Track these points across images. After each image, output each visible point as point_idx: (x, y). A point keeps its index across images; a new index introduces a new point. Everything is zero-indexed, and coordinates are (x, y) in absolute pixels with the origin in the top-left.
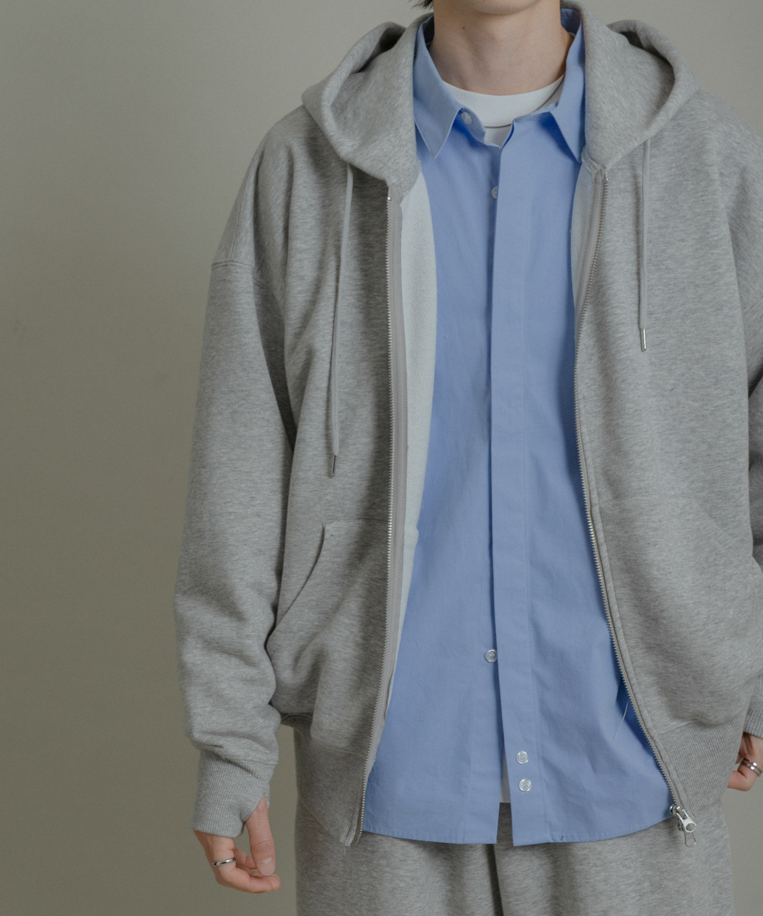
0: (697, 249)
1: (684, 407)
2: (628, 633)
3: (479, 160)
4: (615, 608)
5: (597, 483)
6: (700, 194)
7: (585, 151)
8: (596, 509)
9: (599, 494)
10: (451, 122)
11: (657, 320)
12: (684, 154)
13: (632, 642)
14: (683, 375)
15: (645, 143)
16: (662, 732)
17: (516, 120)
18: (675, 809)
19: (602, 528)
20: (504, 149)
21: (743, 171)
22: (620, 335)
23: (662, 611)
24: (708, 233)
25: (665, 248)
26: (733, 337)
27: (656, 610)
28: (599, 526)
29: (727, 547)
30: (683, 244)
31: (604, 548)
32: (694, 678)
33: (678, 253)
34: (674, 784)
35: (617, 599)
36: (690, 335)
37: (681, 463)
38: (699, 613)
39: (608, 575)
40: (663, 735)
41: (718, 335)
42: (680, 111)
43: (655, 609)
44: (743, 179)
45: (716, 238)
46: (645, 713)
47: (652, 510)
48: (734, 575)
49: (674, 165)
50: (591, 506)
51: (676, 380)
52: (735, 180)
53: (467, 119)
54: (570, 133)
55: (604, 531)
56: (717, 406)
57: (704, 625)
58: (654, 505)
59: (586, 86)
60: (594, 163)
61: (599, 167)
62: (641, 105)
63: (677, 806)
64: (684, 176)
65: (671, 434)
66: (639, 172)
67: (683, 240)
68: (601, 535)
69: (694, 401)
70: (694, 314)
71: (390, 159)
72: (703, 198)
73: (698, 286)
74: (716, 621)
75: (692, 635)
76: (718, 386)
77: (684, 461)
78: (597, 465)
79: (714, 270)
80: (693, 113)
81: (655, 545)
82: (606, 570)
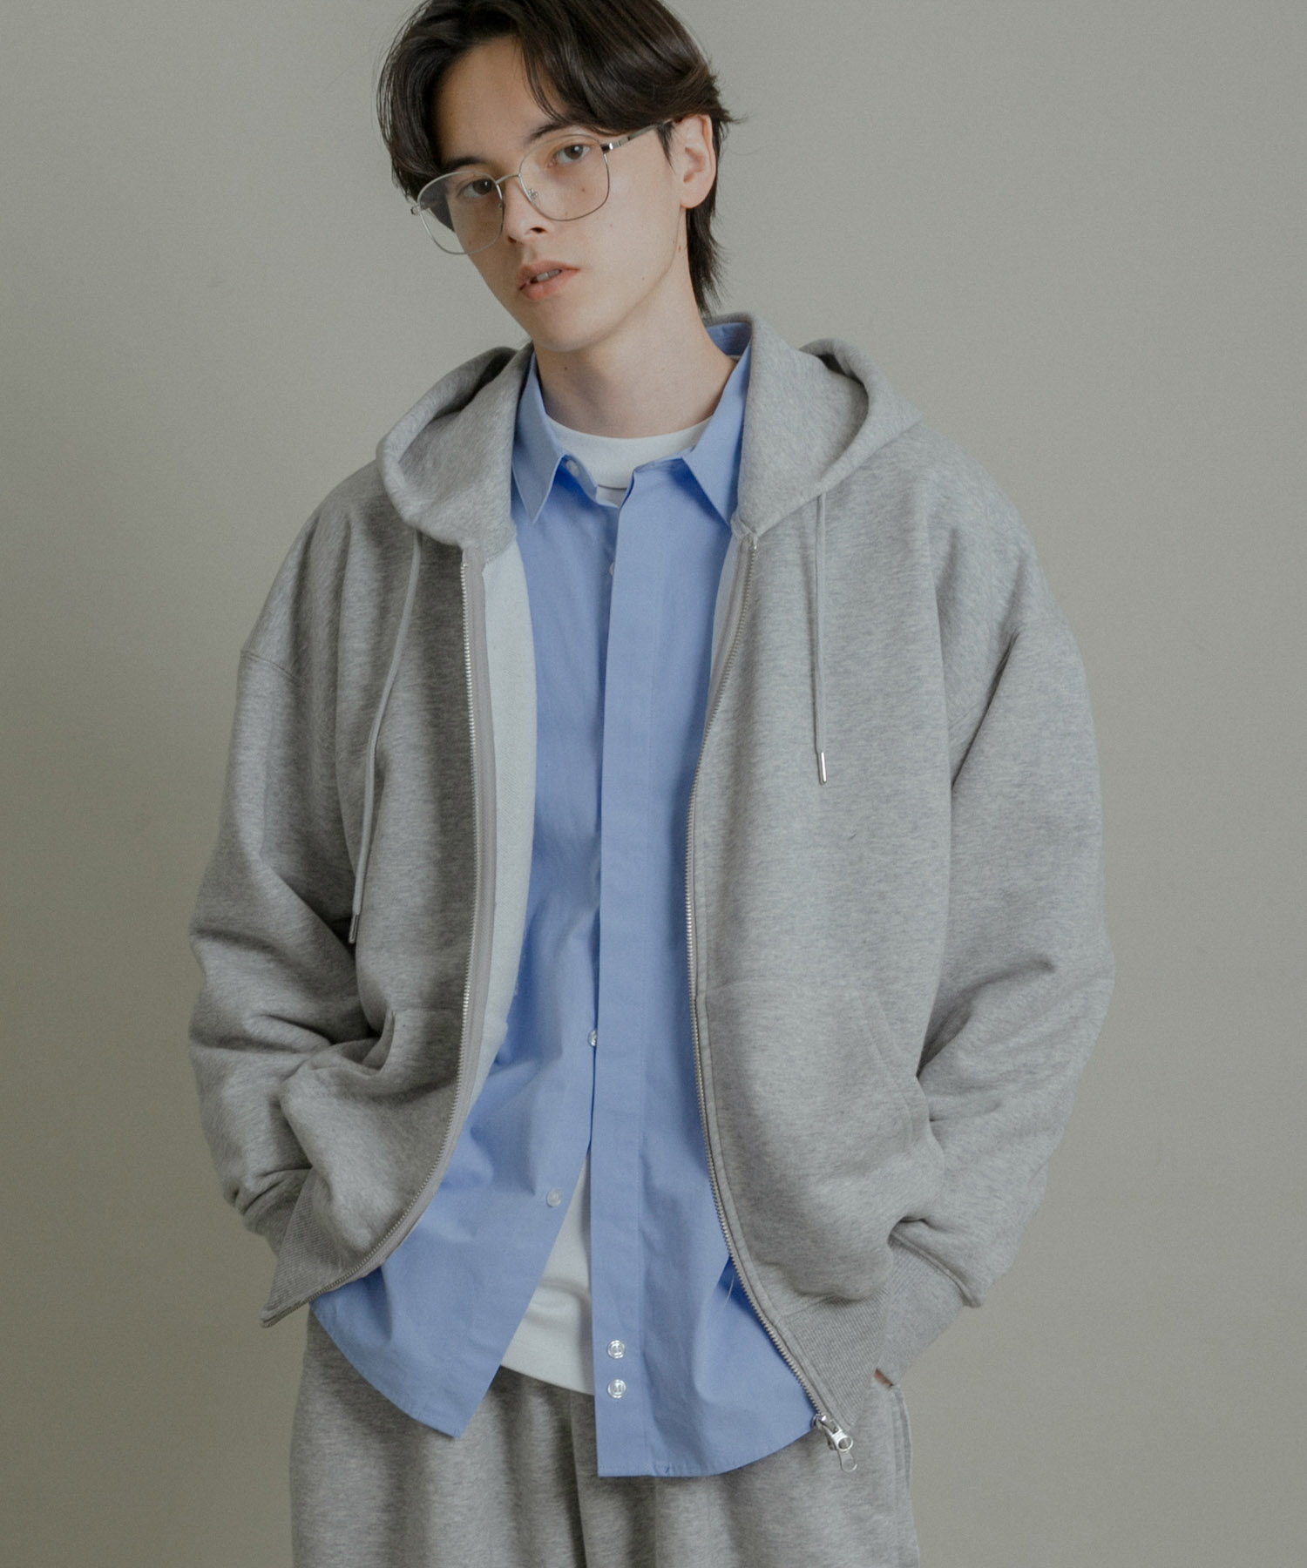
0: (887, 645)
1: (868, 863)
2: (731, 1175)
3: (591, 525)
4: (715, 1138)
5: (708, 963)
6: (895, 570)
7: (737, 514)
8: (702, 997)
9: (708, 978)
10: (551, 474)
11: (832, 742)
12: (877, 516)
13: (737, 1189)
14: (868, 818)
15: (818, 498)
16: (787, 1313)
17: (638, 470)
18: (820, 1421)
19: (706, 1026)
20: (623, 509)
21: (954, 534)
22: (755, 760)
23: (765, 1144)
24: (903, 622)
25: (845, 644)
26: (936, 767)
27: (757, 1143)
28: (703, 1022)
29: (888, 1059)
30: (869, 638)
31: (706, 1053)
32: (815, 1242)
33: (862, 651)
34: (813, 1385)
35: (718, 1126)
36: (877, 763)
37: (865, 942)
38: (814, 1150)
39: (710, 1091)
40: (788, 1317)
41: (916, 762)
42: (874, 457)
43: (756, 1140)
44: (953, 547)
45: (913, 629)
46: (759, 1288)
47: (765, 1001)
48: (883, 1103)
49: (863, 531)
50: (697, 994)
51: (858, 825)
52: (943, 547)
53: (573, 469)
54: (715, 489)
55: (709, 1030)
56: (915, 862)
57: (820, 1167)
58: (770, 995)
59: (745, 423)
60: (744, 526)
61: (748, 531)
62: (819, 447)
63: (822, 1416)
64: (876, 546)
65: (849, 901)
66: (811, 540)
67: (869, 633)
68: (705, 1034)
69: (883, 853)
70: (882, 733)
71: (467, 522)
72: (899, 576)
73: (887, 695)
74: (837, 1164)
75: (801, 1181)
76: (916, 835)
77: (868, 940)
78: (711, 938)
79: (911, 672)
80: (894, 460)
81: (763, 1050)
82: (707, 1083)
